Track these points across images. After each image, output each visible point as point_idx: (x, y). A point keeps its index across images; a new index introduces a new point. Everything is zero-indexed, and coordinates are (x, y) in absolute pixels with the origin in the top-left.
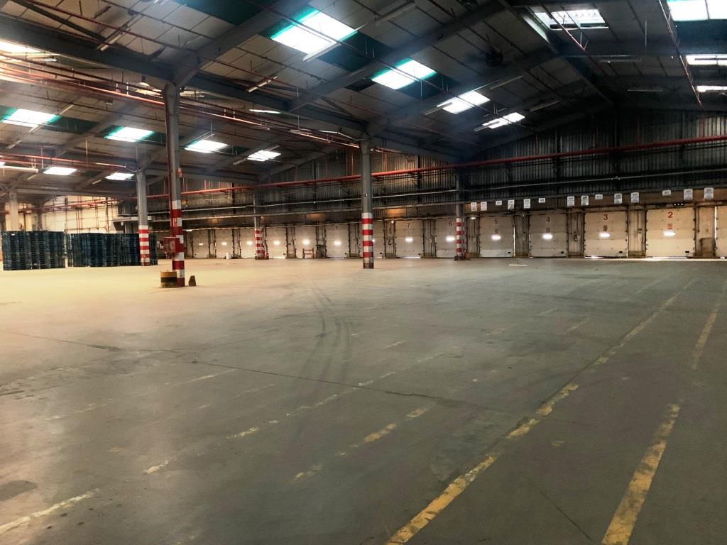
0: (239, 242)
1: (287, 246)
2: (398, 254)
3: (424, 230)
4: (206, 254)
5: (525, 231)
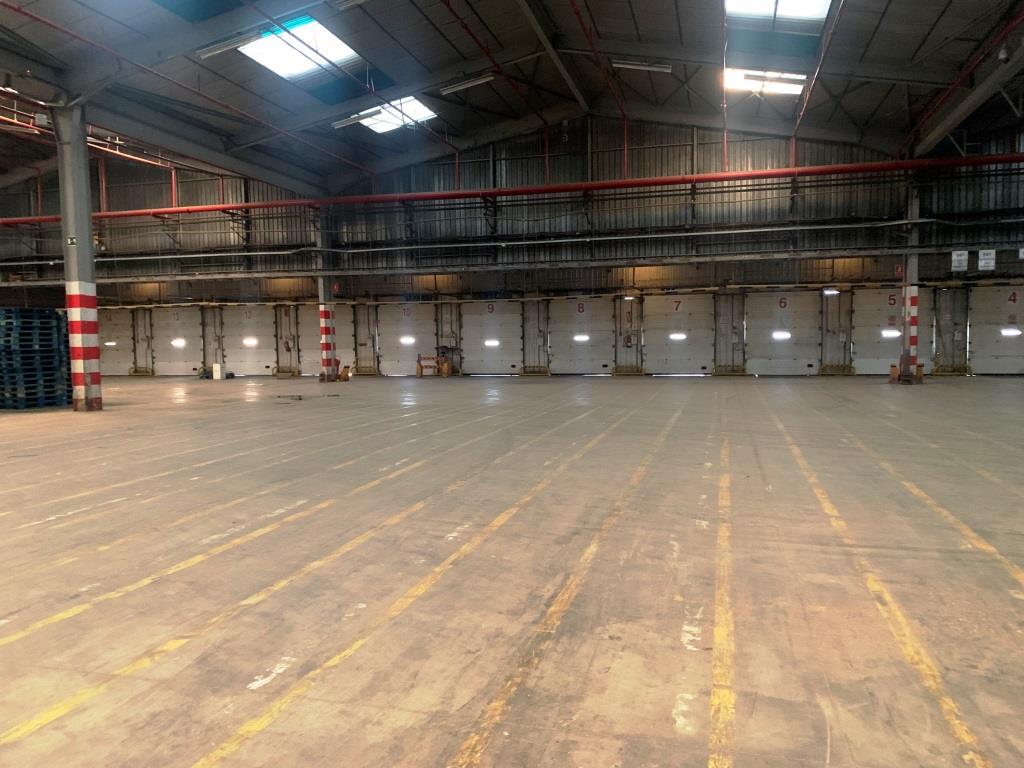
0: (219, 339)
1: (355, 349)
2: (648, 367)
3: (716, 315)
4: (126, 367)
5: (957, 319)
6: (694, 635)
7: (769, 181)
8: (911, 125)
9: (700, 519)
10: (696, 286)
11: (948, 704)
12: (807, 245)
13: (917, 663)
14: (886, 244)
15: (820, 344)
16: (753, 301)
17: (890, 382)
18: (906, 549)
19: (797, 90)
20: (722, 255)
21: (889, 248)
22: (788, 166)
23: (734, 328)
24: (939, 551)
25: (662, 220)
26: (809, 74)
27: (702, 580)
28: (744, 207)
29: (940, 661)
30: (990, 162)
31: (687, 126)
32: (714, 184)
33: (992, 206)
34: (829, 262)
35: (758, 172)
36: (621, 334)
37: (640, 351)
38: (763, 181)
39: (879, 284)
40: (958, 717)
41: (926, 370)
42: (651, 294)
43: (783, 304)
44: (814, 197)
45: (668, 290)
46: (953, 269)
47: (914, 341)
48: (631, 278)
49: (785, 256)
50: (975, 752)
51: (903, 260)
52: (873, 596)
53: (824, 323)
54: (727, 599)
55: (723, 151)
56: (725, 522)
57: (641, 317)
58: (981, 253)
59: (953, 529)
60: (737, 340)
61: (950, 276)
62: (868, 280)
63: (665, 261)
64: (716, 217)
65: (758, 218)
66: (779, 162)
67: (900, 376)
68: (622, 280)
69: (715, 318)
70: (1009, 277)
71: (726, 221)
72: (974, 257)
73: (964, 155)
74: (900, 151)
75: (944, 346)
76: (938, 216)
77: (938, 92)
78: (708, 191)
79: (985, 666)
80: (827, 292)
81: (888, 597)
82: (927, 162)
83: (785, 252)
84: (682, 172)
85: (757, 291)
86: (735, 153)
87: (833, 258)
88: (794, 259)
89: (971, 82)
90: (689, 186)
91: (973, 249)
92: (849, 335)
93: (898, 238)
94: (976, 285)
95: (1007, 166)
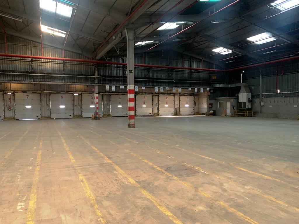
2: (17, 117)
5: (108, 103)
6: (22, 206)
7: (56, 61)
8: (95, 51)
9: (29, 166)
10: (34, 91)
11: (96, 206)
12: (68, 81)
13: (90, 197)
14: (90, 82)
15: (73, 109)
16: (52, 96)
17: (92, 119)
18: (90, 165)
19: (64, 36)
20: (42, 82)
21: (91, 83)
22: (62, 57)
23: (47, 104)
24: (99, 164)
25: (21, 68)
26: (67, 32)
27: (27, 187)
28: (49, 68)
29: (95, 195)
30: (113, 64)
31: (29, 40)
32: (39, 60)
33: (114, 75)
34: (75, 86)
35: (53, 58)
36: (6, 106)
37: (14, 112)
38: (55, 61)
39: (88, 93)
40: (98, 209)
41: (101, 116)
42: (17, 93)
43: (62, 98)
44: (70, 67)
45: (24, 92)
46: (106, 90)
47: (97, 108)
48: (10, 87)
49: (62, 83)
50: (101, 217)
51: (94, 87)
52: (80, 180)
53: (74, 103)
54: (35, 191)
55: (41, 50)
56: (38, 166)
57: (14, 100)
58: (112, 86)
59: (103, 158)
60: (48, 108)
61: (106, 92)
62: (86, 92)
63: (22, 82)
64: (40, 70)
65: (53, 71)
66: (59, 56)
67: (94, 118)
68: (6, 87)
69: (41, 101)
70: (119, 93)
71: (43, 71)
72: (111, 87)
73: (107, 61)
74: (92, 58)
75: (105, 109)
76: (102, 76)
77: (101, 44)
78: (37, 61)
79: (106, 193)
80: (75, 95)
81: (84, 180)
82: (99, 61)
83: (62, 82)
84: (28, 54)
85: (54, 93)
86: (45, 51)
87: (76, 85)
88: (64, 84)
89: (108, 43)
90: (30, 59)
91: (110, 85)
92: (81, 107)
93: (93, 81)
94: (111, 94)
95: (117, 65)
